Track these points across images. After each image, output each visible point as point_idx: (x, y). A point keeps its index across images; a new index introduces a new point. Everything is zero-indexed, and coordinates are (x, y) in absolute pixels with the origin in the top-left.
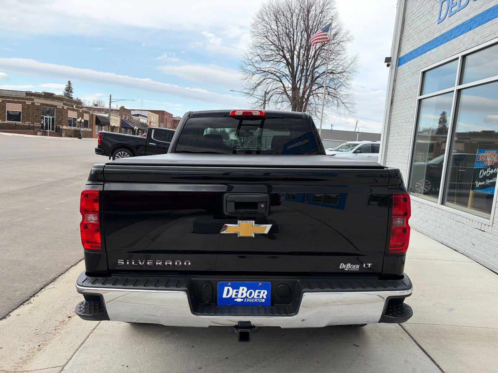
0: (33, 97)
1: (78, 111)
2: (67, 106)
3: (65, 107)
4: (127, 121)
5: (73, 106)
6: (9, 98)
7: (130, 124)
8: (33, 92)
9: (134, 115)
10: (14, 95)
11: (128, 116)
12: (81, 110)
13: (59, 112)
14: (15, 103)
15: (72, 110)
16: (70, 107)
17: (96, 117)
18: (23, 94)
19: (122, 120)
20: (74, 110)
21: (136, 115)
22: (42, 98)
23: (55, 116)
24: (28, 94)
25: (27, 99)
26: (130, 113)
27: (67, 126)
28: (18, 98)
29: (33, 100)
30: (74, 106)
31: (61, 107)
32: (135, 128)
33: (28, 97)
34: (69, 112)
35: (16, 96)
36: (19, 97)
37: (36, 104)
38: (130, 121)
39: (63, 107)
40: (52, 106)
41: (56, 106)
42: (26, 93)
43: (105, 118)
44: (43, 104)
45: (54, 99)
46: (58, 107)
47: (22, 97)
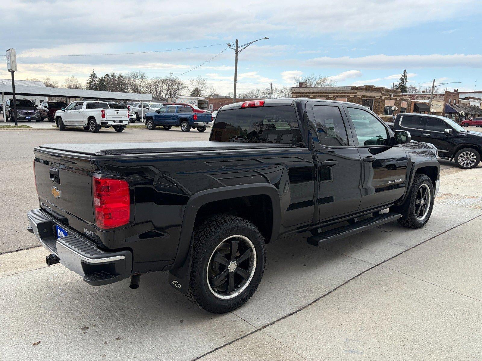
0: (356, 91)
1: (395, 100)
2: (385, 95)
3: (383, 97)
4: (453, 106)
5: (390, 95)
6: (338, 93)
7: (455, 109)
8: (357, 86)
9: (464, 99)
10: (342, 90)
11: (455, 101)
12: (398, 99)
13: (377, 102)
14: (343, 97)
15: (389, 99)
16: (388, 97)
17: (415, 104)
18: (349, 89)
19: (446, 104)
20: (391, 99)
21: (466, 98)
22: (363, 91)
23: (373, 106)
24: (353, 88)
25: (351, 93)
26: (458, 96)
27: (383, 115)
28: (344, 93)
29: (356, 93)
30: (392, 95)
31: (379, 98)
32: (460, 113)
33: (352, 91)
34: (386, 101)
35: (343, 92)
36: (346, 91)
37: (358, 97)
38: (456, 105)
39: (381, 97)
40: (371, 97)
41: (374, 97)
42: (351, 88)
43: (425, 104)
44: (364, 96)
45: (373, 90)
46: (376, 98)
47: (348, 91)
